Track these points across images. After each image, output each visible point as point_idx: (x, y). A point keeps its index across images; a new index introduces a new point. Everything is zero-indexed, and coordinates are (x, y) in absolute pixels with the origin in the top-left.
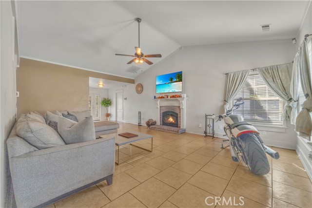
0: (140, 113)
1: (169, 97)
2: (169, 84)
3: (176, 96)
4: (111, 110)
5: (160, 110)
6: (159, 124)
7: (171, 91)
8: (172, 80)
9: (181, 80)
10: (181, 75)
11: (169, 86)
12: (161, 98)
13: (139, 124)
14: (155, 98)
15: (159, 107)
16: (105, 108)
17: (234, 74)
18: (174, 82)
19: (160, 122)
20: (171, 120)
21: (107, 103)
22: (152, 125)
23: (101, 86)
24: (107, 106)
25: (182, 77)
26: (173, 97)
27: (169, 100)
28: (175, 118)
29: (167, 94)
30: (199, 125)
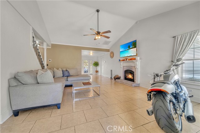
0: (111, 71)
1: (128, 60)
2: (128, 50)
3: (132, 59)
4: (99, 68)
5: (123, 69)
6: (122, 79)
7: (129, 55)
8: (129, 47)
9: (135, 47)
10: (136, 43)
11: (128, 51)
12: (123, 60)
13: (111, 78)
14: (120, 61)
15: (122, 67)
16: (95, 67)
17: (182, 36)
18: (131, 49)
19: (123, 77)
20: (130, 76)
21: (96, 64)
22: (117, 79)
23: (91, 55)
24: (96, 66)
25: (136, 44)
26: (131, 59)
27: (128, 62)
28: (132, 75)
29: (127, 58)
30: (149, 82)
